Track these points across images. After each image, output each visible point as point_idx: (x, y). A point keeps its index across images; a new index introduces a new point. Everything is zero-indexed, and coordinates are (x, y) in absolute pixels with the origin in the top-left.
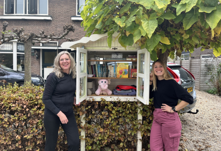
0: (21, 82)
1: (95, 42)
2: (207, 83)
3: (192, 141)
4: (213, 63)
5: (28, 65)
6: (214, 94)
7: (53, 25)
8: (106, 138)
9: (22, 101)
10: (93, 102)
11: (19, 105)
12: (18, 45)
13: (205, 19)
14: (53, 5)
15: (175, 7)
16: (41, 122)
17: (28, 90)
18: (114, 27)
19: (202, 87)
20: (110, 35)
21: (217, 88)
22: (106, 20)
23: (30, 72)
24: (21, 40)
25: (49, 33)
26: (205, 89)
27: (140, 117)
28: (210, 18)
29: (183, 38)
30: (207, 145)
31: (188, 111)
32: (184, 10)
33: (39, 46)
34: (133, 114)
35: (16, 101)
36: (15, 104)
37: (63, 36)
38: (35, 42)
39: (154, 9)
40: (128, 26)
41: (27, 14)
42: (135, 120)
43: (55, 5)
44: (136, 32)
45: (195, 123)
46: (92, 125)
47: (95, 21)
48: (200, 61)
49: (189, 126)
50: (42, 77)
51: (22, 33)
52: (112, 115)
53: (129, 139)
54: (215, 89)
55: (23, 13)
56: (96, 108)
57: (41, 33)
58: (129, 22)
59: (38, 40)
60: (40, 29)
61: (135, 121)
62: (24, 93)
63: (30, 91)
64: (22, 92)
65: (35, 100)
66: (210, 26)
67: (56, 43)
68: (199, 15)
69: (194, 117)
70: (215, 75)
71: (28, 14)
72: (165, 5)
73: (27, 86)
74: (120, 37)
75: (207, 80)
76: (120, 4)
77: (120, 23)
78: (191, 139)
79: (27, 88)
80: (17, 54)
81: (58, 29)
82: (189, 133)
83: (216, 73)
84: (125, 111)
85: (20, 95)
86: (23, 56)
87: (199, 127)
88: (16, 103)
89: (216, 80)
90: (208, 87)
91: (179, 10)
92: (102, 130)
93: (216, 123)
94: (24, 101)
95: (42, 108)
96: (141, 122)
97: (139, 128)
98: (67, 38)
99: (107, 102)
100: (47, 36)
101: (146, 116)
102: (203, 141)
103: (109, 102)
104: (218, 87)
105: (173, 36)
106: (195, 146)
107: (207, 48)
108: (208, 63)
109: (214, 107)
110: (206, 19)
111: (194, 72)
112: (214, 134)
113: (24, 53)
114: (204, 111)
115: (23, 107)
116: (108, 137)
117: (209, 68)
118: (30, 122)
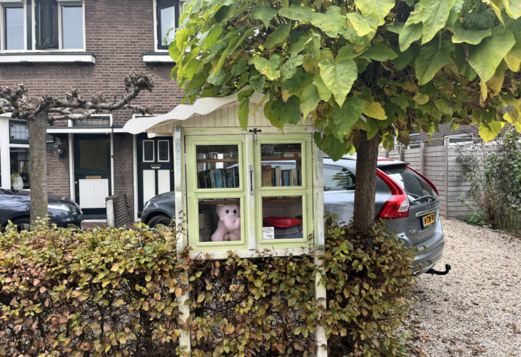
0: (22, 219)
1: (208, 116)
2: (462, 201)
3: (440, 340)
4: (474, 154)
5: (40, 175)
6: (479, 225)
7: (98, 74)
8: (241, 348)
9: (28, 269)
10: (207, 261)
11: (21, 280)
12: (12, 126)
13: (466, 59)
14: (98, 27)
15: (396, 32)
16: (77, 319)
17: (43, 240)
18: (252, 80)
19: (453, 209)
20: (244, 99)
21: (485, 210)
22: (231, 63)
23: (45, 192)
24: (21, 114)
25: (90, 95)
26: (458, 214)
27: (321, 292)
28: (479, 55)
29: (414, 102)
30: (476, 347)
31: (428, 268)
32: (416, 39)
33: (66, 126)
34: (304, 286)
35: (12, 270)
36: (11, 278)
37: (126, 102)
38: (55, 117)
39: (347, 37)
40: (287, 77)
41: (34, 50)
42: (311, 300)
43: (101, 27)
44: (306, 93)
45: (445, 297)
46: (205, 318)
47: (205, 65)
48: (446, 150)
49: (432, 304)
50: (74, 202)
51: (21, 98)
52: (253, 291)
53: (297, 347)
54: (482, 213)
55: (23, 48)
56: (215, 276)
57: (70, 94)
58: (290, 69)
59: (62, 114)
60: (66, 84)
61: (310, 302)
62: (34, 248)
63: (47, 243)
64: (27, 245)
65: (60, 263)
66: (479, 74)
67: (108, 118)
68: (453, 49)
69: (441, 281)
70: (480, 181)
71: (37, 48)
72: (371, 27)
73: (39, 230)
74: (268, 103)
75: (463, 194)
76: (267, 25)
77: (267, 70)
78: (439, 336)
79: (39, 234)
80: (11, 149)
81: (111, 84)
82: (433, 321)
83: (483, 178)
84: (286, 278)
85: (23, 253)
86: (26, 152)
87: (454, 304)
88: (13, 273)
89: (482, 193)
90: (465, 209)
91: (405, 38)
92: (231, 329)
93: (491, 292)
94: (33, 268)
95: (79, 284)
96: (324, 304)
97: (319, 319)
98: (134, 106)
99: (242, 259)
100: (84, 103)
101: (336, 289)
102: (465, 338)
103: (245, 261)
104: (489, 209)
105: (392, 99)
106: (449, 352)
107: (465, 123)
108: (464, 154)
109: (482, 255)
110: (469, 58)
111: (435, 175)
112: (490, 319)
113: (27, 146)
114: (462, 265)
115: (30, 285)
116: (246, 346)
117: (466, 166)
118: (50, 320)
